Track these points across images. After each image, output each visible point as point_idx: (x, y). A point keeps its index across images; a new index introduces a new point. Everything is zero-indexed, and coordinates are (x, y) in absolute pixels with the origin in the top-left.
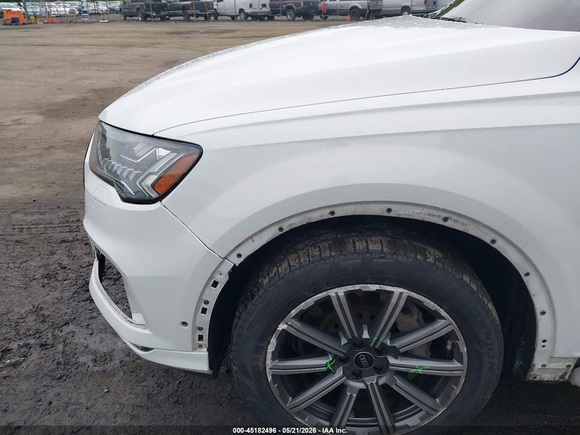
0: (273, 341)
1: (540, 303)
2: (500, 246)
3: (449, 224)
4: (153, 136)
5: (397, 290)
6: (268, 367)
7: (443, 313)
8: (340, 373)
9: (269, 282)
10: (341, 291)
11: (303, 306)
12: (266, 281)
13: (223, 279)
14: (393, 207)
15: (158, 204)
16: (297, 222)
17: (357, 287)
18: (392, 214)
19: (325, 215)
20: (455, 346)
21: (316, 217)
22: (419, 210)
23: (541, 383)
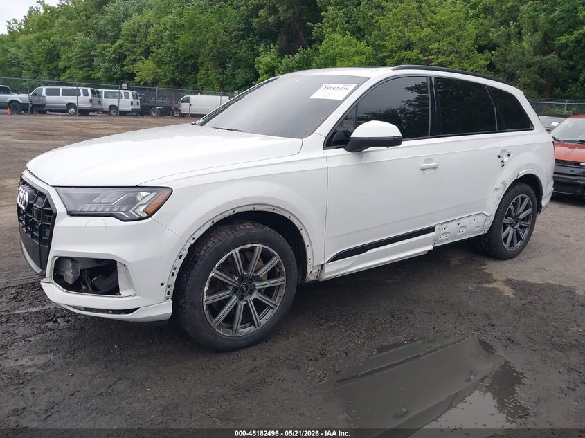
0: (207, 284)
1: (307, 242)
2: (292, 219)
3: (275, 212)
4: (137, 186)
5: (258, 245)
6: (204, 300)
7: (276, 253)
8: (235, 298)
9: (204, 254)
10: (237, 250)
11: (222, 261)
12: (202, 253)
13: (185, 253)
14: (256, 206)
15: (150, 219)
16: (220, 218)
17: (244, 247)
18: (256, 210)
19: (231, 213)
20: (281, 269)
21: (227, 214)
22: (264, 207)
23: (311, 281)
